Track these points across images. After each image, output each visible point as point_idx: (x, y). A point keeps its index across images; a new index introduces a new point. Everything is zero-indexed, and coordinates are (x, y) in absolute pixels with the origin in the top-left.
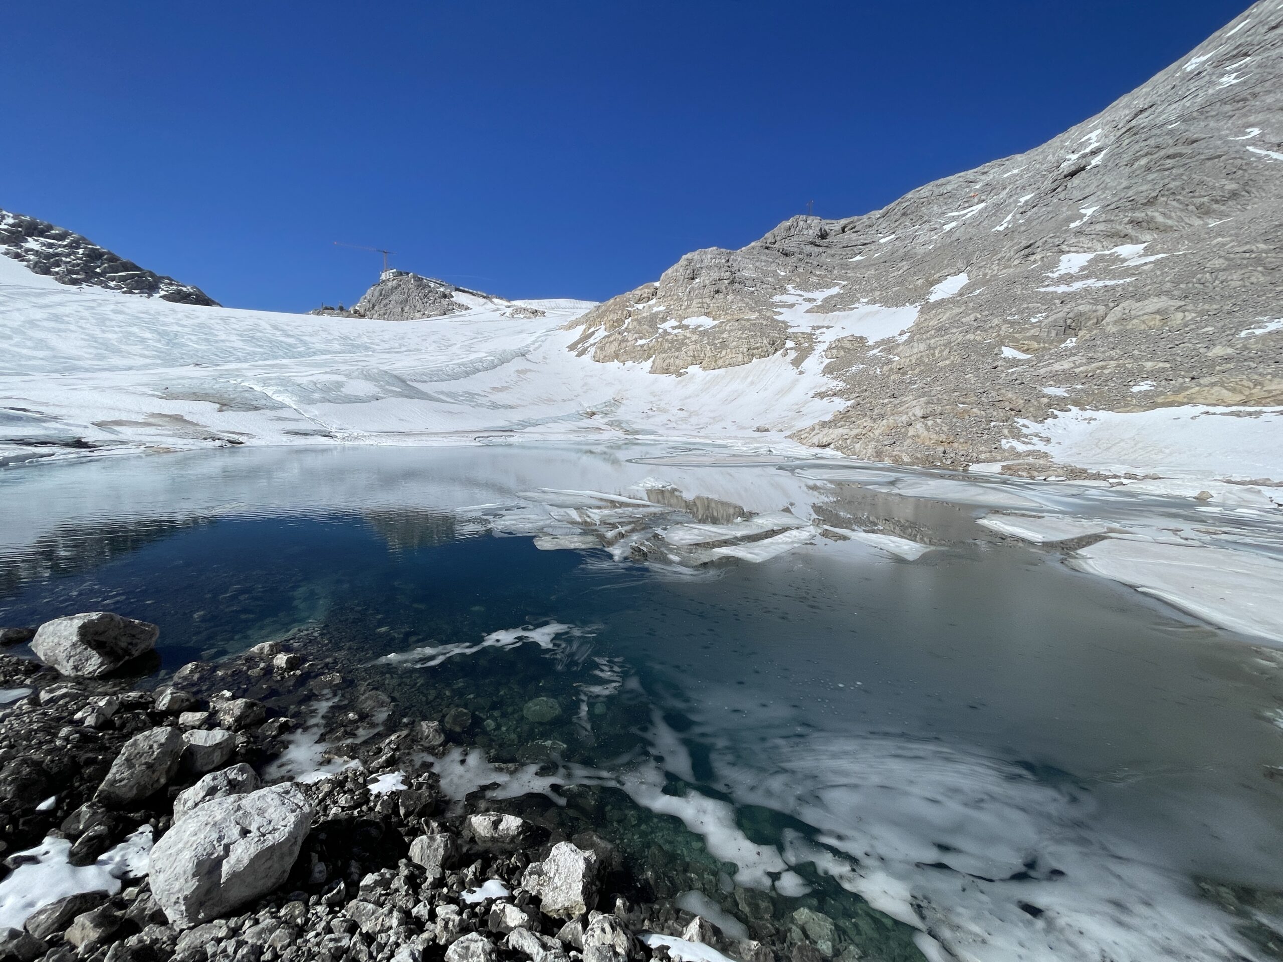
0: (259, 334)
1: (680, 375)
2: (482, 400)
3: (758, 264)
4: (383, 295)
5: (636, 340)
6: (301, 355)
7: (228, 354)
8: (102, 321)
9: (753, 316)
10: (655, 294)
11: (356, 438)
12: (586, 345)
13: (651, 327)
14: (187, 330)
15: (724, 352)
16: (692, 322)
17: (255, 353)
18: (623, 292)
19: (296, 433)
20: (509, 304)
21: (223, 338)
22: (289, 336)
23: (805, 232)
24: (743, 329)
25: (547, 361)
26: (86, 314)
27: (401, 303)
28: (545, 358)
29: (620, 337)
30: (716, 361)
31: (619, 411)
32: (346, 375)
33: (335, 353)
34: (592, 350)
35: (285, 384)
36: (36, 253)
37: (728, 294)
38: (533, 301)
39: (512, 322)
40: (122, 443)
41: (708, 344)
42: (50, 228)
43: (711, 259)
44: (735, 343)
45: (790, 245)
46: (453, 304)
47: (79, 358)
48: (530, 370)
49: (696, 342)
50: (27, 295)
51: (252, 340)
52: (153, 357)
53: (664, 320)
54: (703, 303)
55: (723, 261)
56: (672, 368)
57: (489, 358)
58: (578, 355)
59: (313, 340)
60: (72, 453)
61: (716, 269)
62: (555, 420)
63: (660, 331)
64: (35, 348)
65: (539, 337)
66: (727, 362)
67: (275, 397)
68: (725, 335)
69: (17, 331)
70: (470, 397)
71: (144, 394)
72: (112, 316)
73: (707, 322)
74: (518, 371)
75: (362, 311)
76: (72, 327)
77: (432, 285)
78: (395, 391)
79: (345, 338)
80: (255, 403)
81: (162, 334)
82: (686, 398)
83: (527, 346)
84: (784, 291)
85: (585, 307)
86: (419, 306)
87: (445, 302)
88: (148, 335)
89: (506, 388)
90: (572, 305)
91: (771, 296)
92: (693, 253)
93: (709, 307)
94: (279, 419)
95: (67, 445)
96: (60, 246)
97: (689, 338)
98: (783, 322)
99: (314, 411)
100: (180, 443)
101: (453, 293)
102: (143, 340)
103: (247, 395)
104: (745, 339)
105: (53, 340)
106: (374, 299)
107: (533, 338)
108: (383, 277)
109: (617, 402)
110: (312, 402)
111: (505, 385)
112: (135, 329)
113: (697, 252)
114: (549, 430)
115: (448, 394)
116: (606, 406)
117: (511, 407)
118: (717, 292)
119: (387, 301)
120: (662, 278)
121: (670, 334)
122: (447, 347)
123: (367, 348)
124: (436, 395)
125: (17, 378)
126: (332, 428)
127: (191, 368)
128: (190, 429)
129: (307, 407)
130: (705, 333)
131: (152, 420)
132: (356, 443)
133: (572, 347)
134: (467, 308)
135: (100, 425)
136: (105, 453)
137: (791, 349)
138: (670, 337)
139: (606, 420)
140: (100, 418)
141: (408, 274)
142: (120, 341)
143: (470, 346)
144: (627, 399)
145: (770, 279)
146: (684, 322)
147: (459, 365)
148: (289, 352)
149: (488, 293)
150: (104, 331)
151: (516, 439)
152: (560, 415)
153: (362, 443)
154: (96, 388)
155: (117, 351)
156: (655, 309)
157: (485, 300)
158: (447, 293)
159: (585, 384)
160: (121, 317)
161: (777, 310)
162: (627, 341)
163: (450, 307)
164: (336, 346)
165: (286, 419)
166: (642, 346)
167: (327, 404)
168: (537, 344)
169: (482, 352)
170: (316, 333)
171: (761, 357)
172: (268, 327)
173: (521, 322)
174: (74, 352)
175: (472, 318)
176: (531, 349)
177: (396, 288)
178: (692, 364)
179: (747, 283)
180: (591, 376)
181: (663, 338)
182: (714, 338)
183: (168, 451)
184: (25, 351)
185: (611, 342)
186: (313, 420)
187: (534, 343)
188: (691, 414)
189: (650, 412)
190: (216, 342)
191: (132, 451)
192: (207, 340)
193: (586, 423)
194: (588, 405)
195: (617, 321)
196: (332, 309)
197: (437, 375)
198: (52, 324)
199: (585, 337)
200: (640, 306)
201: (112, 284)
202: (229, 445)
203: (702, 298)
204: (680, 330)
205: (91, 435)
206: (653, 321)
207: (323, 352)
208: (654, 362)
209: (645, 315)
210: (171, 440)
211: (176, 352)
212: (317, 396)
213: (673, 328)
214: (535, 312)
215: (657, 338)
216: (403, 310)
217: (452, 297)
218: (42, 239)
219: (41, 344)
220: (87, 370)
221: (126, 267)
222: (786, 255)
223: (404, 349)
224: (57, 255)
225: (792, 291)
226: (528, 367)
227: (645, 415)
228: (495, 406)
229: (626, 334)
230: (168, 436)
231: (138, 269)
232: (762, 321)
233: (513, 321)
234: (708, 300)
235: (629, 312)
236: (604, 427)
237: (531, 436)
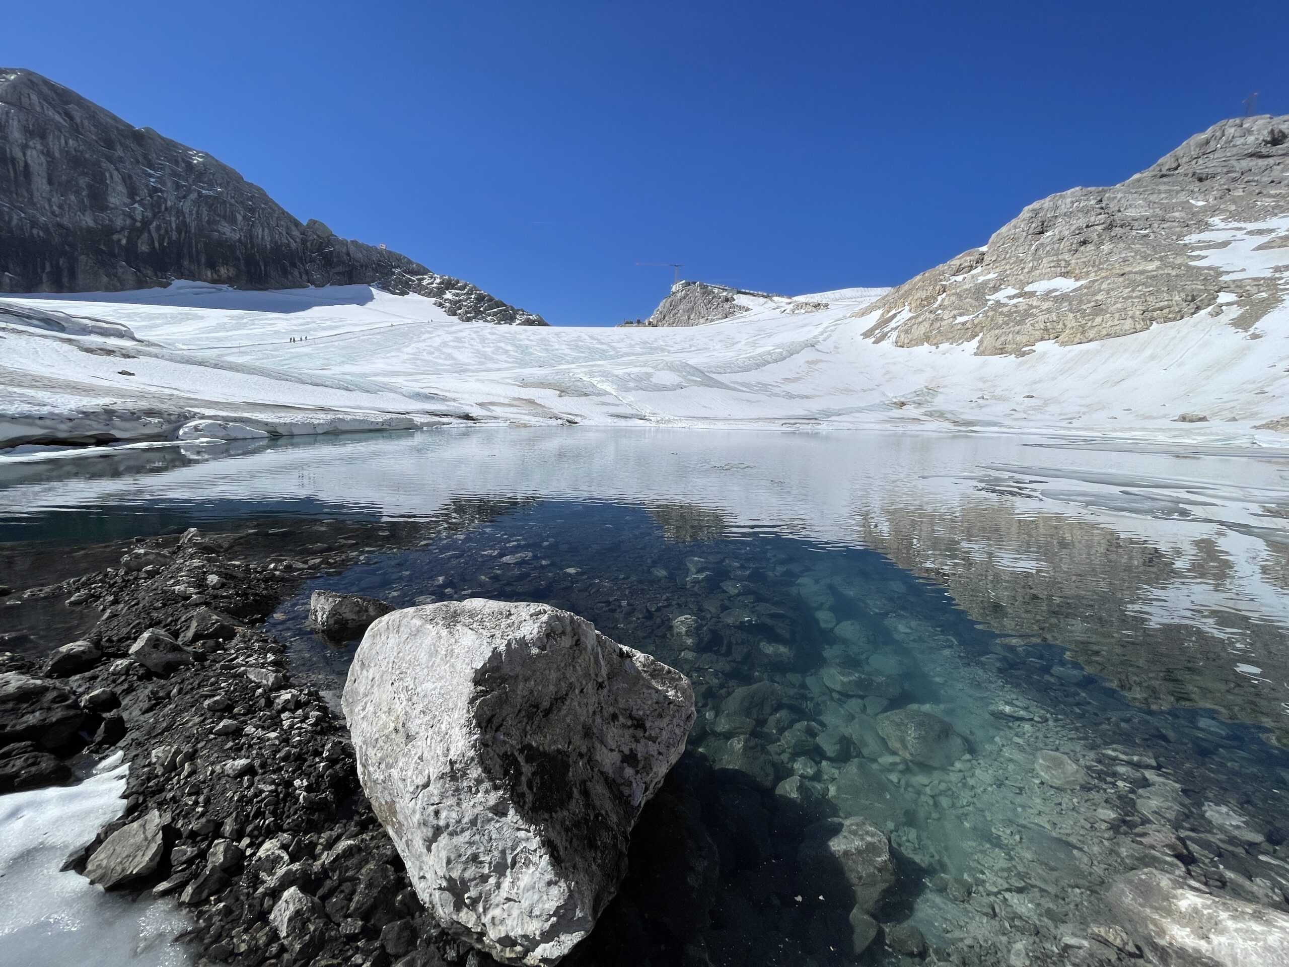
0: (581, 343)
1: (1024, 354)
2: (776, 390)
3: (1153, 198)
4: (673, 306)
5: (955, 317)
6: (612, 357)
7: (561, 359)
8: (483, 340)
9: (1152, 266)
10: (980, 261)
11: (669, 421)
12: (886, 330)
13: (976, 299)
14: (534, 343)
15: (1098, 320)
16: (1040, 287)
17: (580, 358)
18: (933, 265)
19: (618, 416)
20: (789, 301)
21: (557, 347)
22: (602, 343)
23: (1239, 141)
24: (1133, 285)
25: (840, 350)
26: (474, 336)
27: (688, 311)
28: (836, 347)
29: (932, 316)
30: (1083, 333)
31: (935, 400)
32: (653, 368)
33: (638, 354)
34: (894, 335)
35: (606, 375)
36: (450, 301)
37: (1102, 243)
38: (815, 295)
39: (794, 319)
40: (495, 418)
41: (1071, 310)
42: (458, 282)
43: (1073, 203)
44: (1119, 306)
45: (1212, 164)
46: (734, 306)
47: (469, 364)
48: (821, 361)
49: (1049, 311)
50: (444, 326)
51: (577, 348)
52: (513, 362)
53: (996, 289)
54: (1059, 260)
55: (1093, 202)
56: (1009, 347)
57: (777, 351)
58: (876, 342)
59: (618, 345)
60: (464, 423)
61: (1080, 215)
62: (860, 410)
63: (990, 303)
64: (445, 359)
65: (827, 327)
66: (1104, 332)
67: (599, 386)
68: (1099, 297)
69: (437, 349)
70: (764, 388)
71: (509, 384)
72: (490, 337)
73: (1066, 285)
74: (808, 362)
75: (655, 322)
76: (466, 345)
77: (716, 291)
78: (696, 381)
79: (645, 343)
80: (584, 390)
81: (518, 347)
82: (1035, 382)
83: (815, 337)
84: (1205, 226)
85: (875, 294)
86: (703, 311)
87: (727, 306)
88: (509, 348)
89: (798, 379)
90: (858, 294)
91: (1180, 236)
92: (1042, 201)
93: (1068, 263)
94: (604, 404)
95: (460, 417)
96: (462, 294)
97: (1036, 307)
98: (1209, 268)
99: (630, 397)
100: (533, 420)
101: (735, 297)
102: (507, 351)
103: (579, 384)
104: (1139, 297)
105: (456, 354)
106: (665, 310)
107: (820, 329)
108: (674, 289)
109: (932, 391)
110: (628, 390)
111: (798, 376)
112: (502, 345)
113: (1048, 199)
114: (856, 420)
115: (743, 384)
116: (918, 396)
117: (807, 397)
118: (1084, 243)
119: (676, 311)
120: (990, 241)
121: (1005, 305)
122: (733, 344)
123: (663, 350)
124: (732, 385)
125: (435, 376)
126: (646, 412)
127: (538, 369)
128: (540, 410)
129: (624, 394)
130: (1064, 297)
131: (514, 403)
132: (670, 425)
133: (866, 335)
134: (748, 310)
135: (481, 405)
136: (483, 425)
137: (1229, 304)
138: (1005, 309)
139: (922, 410)
140: (480, 401)
141: (695, 283)
142: (493, 353)
143: (754, 342)
144: (945, 387)
145: (1177, 214)
146: (1027, 289)
147: (749, 358)
148: (604, 355)
149: (768, 292)
150: (484, 347)
151: (824, 427)
152: (862, 404)
153: (675, 425)
154: (478, 380)
155: (491, 359)
156: (981, 279)
157: (765, 300)
158: (729, 297)
159: (887, 373)
160: (494, 337)
161: (1193, 254)
162: (942, 319)
163: (732, 310)
164: (638, 349)
165: (609, 404)
166: (964, 324)
167: (640, 392)
168: (825, 335)
169: (767, 346)
170: (622, 340)
171: (1167, 320)
172: (587, 337)
173: (802, 317)
174: (466, 361)
175: (751, 318)
176: (821, 338)
177: (684, 298)
178: (1042, 339)
179: (1136, 224)
180: (895, 364)
181: (995, 310)
182: (1081, 302)
183: (525, 426)
184: (440, 361)
185: (920, 323)
186: (630, 405)
187: (822, 333)
188: (1047, 402)
189: (981, 401)
190: (553, 350)
191: (501, 425)
192: (547, 350)
193: (896, 413)
194: (893, 394)
195: (927, 298)
196: (632, 323)
197: (729, 368)
198: (456, 344)
199: (883, 322)
200: (959, 278)
201: (489, 318)
202: (568, 424)
203: (1057, 255)
204: (1021, 299)
205: (475, 412)
206: (979, 292)
207: (628, 355)
208: (981, 342)
209: (967, 286)
210: (527, 418)
211: (527, 358)
212: (632, 385)
213: (1010, 298)
214: (817, 306)
215: (986, 312)
216: (689, 317)
217: (734, 300)
218: (453, 291)
219: (450, 357)
220: (473, 371)
221: (498, 304)
222: (1200, 180)
223: (693, 349)
224: (460, 301)
225: (1222, 225)
226: (818, 358)
227: (973, 404)
228: (790, 396)
229: (940, 311)
230: (525, 414)
231: (504, 305)
232: (1168, 271)
233: (794, 317)
234: (1067, 257)
235: (944, 287)
236: (923, 418)
237: (840, 424)
